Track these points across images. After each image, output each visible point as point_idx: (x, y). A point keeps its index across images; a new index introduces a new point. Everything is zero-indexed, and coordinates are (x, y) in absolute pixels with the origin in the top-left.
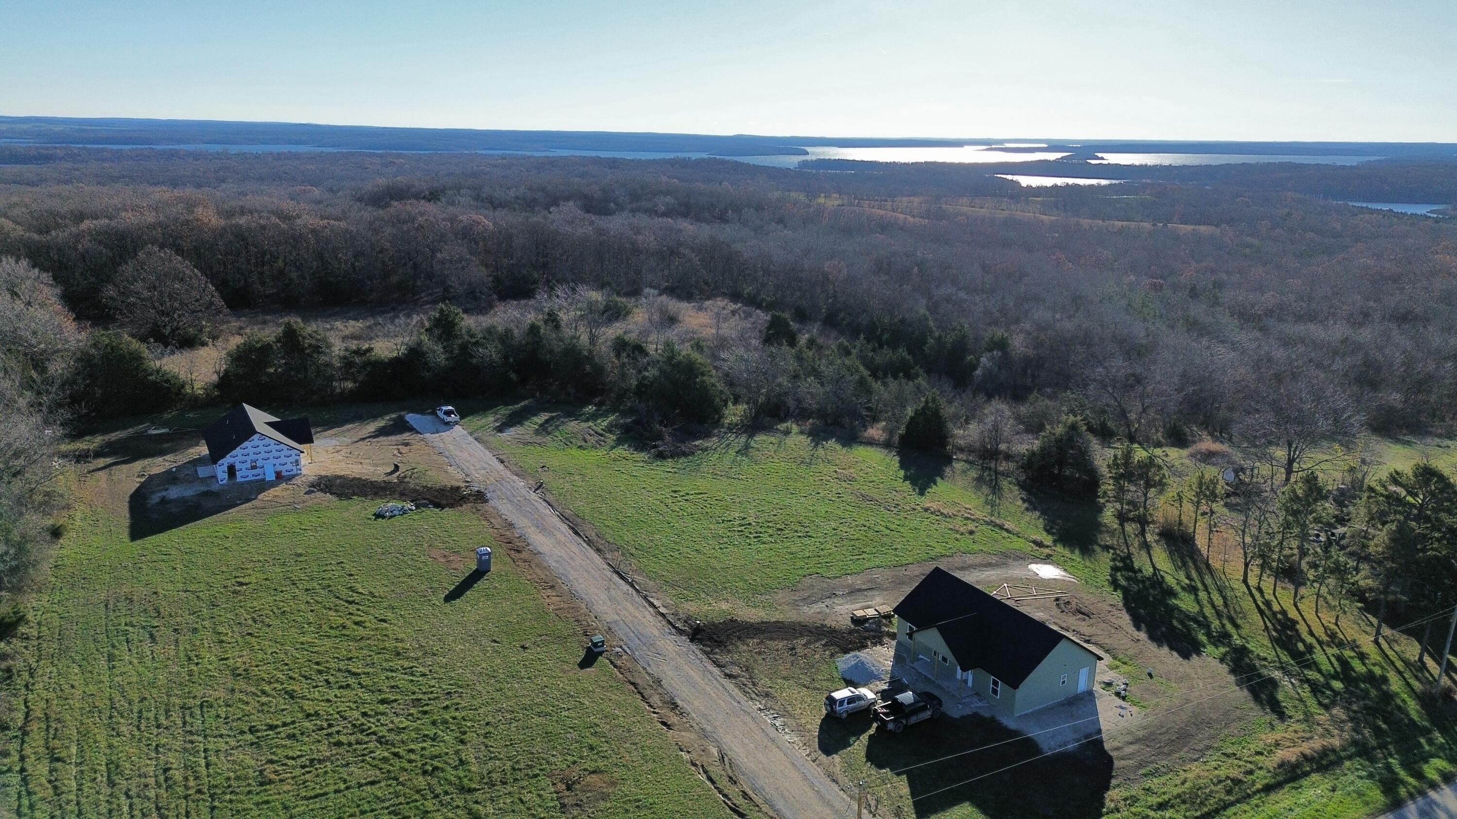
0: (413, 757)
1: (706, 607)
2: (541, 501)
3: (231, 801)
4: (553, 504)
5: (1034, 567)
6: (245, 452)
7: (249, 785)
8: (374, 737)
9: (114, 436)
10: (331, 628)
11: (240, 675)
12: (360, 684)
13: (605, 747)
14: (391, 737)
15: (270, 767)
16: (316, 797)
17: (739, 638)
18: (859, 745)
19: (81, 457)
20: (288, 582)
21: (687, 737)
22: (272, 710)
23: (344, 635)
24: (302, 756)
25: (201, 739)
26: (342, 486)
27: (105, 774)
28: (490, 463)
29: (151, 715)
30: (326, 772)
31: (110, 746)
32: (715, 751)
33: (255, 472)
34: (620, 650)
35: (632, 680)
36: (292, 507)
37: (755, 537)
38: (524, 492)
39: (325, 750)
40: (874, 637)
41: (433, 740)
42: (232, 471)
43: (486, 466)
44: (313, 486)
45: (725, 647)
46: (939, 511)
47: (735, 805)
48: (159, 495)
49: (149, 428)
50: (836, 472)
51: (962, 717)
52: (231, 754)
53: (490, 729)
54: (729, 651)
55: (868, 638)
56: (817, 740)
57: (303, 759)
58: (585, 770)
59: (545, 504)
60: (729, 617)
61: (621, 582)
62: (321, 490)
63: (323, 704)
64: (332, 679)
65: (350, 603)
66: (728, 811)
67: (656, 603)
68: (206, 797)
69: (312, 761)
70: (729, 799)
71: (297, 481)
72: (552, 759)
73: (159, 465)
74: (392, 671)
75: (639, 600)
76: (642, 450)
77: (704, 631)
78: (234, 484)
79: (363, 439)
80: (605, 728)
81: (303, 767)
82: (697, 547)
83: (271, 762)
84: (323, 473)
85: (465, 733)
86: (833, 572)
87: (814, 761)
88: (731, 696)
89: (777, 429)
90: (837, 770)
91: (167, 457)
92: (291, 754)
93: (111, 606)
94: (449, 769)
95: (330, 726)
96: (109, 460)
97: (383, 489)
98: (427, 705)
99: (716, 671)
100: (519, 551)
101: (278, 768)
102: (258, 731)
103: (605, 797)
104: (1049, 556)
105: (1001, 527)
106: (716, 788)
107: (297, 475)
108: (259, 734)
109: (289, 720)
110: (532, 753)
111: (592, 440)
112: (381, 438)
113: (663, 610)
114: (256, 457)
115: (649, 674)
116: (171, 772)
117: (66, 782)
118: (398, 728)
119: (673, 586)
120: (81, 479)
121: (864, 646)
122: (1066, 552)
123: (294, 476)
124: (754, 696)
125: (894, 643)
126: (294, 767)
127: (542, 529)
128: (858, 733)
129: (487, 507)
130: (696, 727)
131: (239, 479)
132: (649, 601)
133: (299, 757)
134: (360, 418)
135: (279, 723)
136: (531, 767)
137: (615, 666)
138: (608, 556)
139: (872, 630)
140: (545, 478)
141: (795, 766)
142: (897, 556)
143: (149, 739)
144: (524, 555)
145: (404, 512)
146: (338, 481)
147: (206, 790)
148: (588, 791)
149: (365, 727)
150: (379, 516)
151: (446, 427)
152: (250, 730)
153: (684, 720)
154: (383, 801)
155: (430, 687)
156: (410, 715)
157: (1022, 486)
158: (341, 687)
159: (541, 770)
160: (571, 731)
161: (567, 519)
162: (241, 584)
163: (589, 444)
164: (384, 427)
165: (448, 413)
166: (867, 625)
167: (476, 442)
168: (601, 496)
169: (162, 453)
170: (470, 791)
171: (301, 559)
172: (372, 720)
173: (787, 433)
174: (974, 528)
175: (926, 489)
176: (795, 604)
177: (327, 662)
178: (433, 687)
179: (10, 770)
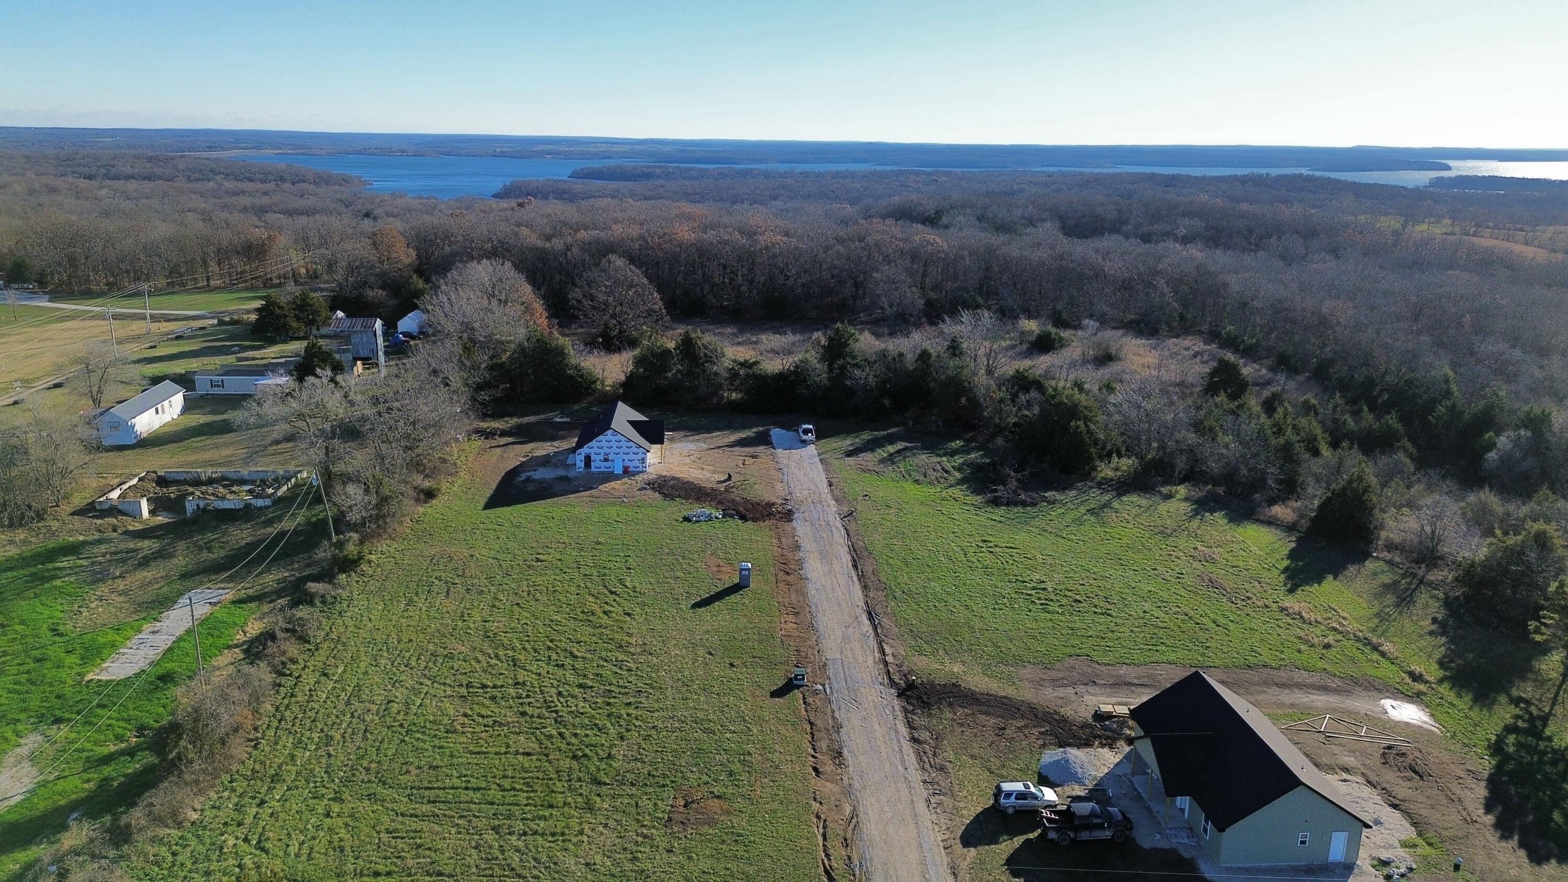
0: (574, 740)
1: (937, 666)
2: (842, 529)
3: (418, 739)
4: (852, 534)
5: (1387, 703)
6: (600, 444)
7: (439, 730)
8: (554, 715)
9: (526, 420)
10: (583, 612)
11: (489, 637)
12: (573, 666)
13: (744, 777)
14: (569, 718)
15: (461, 719)
16: (479, 753)
17: (951, 704)
18: (1008, 846)
19: (488, 434)
20: (575, 565)
21: (827, 788)
22: (494, 672)
23: (589, 621)
24: (491, 716)
25: (429, 683)
26: (673, 487)
27: (349, 694)
28: (819, 485)
29: (407, 655)
30: (499, 735)
31: (366, 673)
32: (848, 809)
33: (607, 464)
34: (821, 687)
35: (812, 720)
36: (619, 501)
37: (1042, 604)
38: (831, 518)
39: (511, 717)
40: (1107, 738)
41: (600, 730)
42: (588, 460)
43: (813, 487)
44: (649, 484)
45: (929, 709)
46: (1300, 614)
47: (831, 867)
48: (528, 474)
49: (556, 416)
50: (1196, 549)
51: (1153, 849)
52: (442, 701)
53: (653, 733)
54: (930, 715)
55: (1100, 737)
56: (963, 828)
57: (489, 720)
58: (712, 793)
59: (843, 532)
60: (954, 681)
61: (868, 622)
62: (653, 489)
63: (534, 676)
64: (554, 656)
65: (612, 593)
66: (821, 870)
67: (888, 650)
68: (403, 731)
69: (495, 722)
70: (829, 860)
71: (639, 478)
72: (689, 774)
73: (543, 449)
74: (606, 661)
75: (873, 643)
76: (979, 494)
77: (918, 688)
78: (588, 473)
79: (720, 447)
80: (756, 759)
81: (485, 726)
82: (969, 603)
83: (465, 715)
84: (664, 474)
85: (628, 730)
86: (1110, 658)
87: (945, 848)
88: (903, 761)
89: (1159, 492)
90: (964, 865)
91: (555, 444)
92: (483, 712)
93: (434, 561)
94: (595, 758)
95: (528, 696)
96: (511, 440)
97: (707, 495)
98: (615, 697)
99: (903, 730)
100: (788, 573)
101: (466, 721)
102: (472, 687)
103: (712, 823)
104: (1419, 694)
105: (1375, 648)
106: (824, 845)
107: (642, 472)
108: (471, 690)
109: (499, 683)
110: (675, 765)
111: (932, 475)
112: (737, 448)
113: (889, 659)
114: (608, 451)
115: (833, 718)
116: (393, 704)
117: (319, 693)
118: (578, 711)
119: (915, 637)
120: (482, 451)
121: (1088, 744)
122: (1451, 696)
123: (639, 473)
124: (927, 766)
125: (1127, 749)
126: (479, 724)
127: (825, 556)
128: (1013, 834)
129: (787, 527)
130: (846, 781)
131: (593, 469)
132: (882, 647)
133: (488, 716)
134: (731, 427)
135: (489, 683)
136: (665, 776)
137: (805, 703)
138: (871, 595)
139: (1111, 730)
140: (861, 507)
141: (921, 847)
142: (1203, 655)
143: (394, 674)
144: (790, 578)
145: (710, 518)
146: (672, 482)
147: (406, 726)
148: (701, 813)
149: (553, 705)
150: (687, 519)
151: (801, 445)
152: (467, 685)
153: (839, 771)
154: (527, 772)
155: (629, 682)
156: (596, 703)
157: (1448, 603)
158: (557, 665)
159: (672, 782)
160: (723, 753)
161: (855, 551)
162: (538, 560)
163: (928, 479)
164: (745, 439)
165: (806, 432)
166: (1107, 723)
167: (819, 463)
168: (903, 533)
169: (553, 438)
170: (600, 783)
171: (599, 547)
172: (562, 700)
173: (1168, 497)
174: (1332, 642)
175: (1300, 586)
176: (1039, 683)
177: (560, 641)
178: (631, 682)
179: (291, 675)
